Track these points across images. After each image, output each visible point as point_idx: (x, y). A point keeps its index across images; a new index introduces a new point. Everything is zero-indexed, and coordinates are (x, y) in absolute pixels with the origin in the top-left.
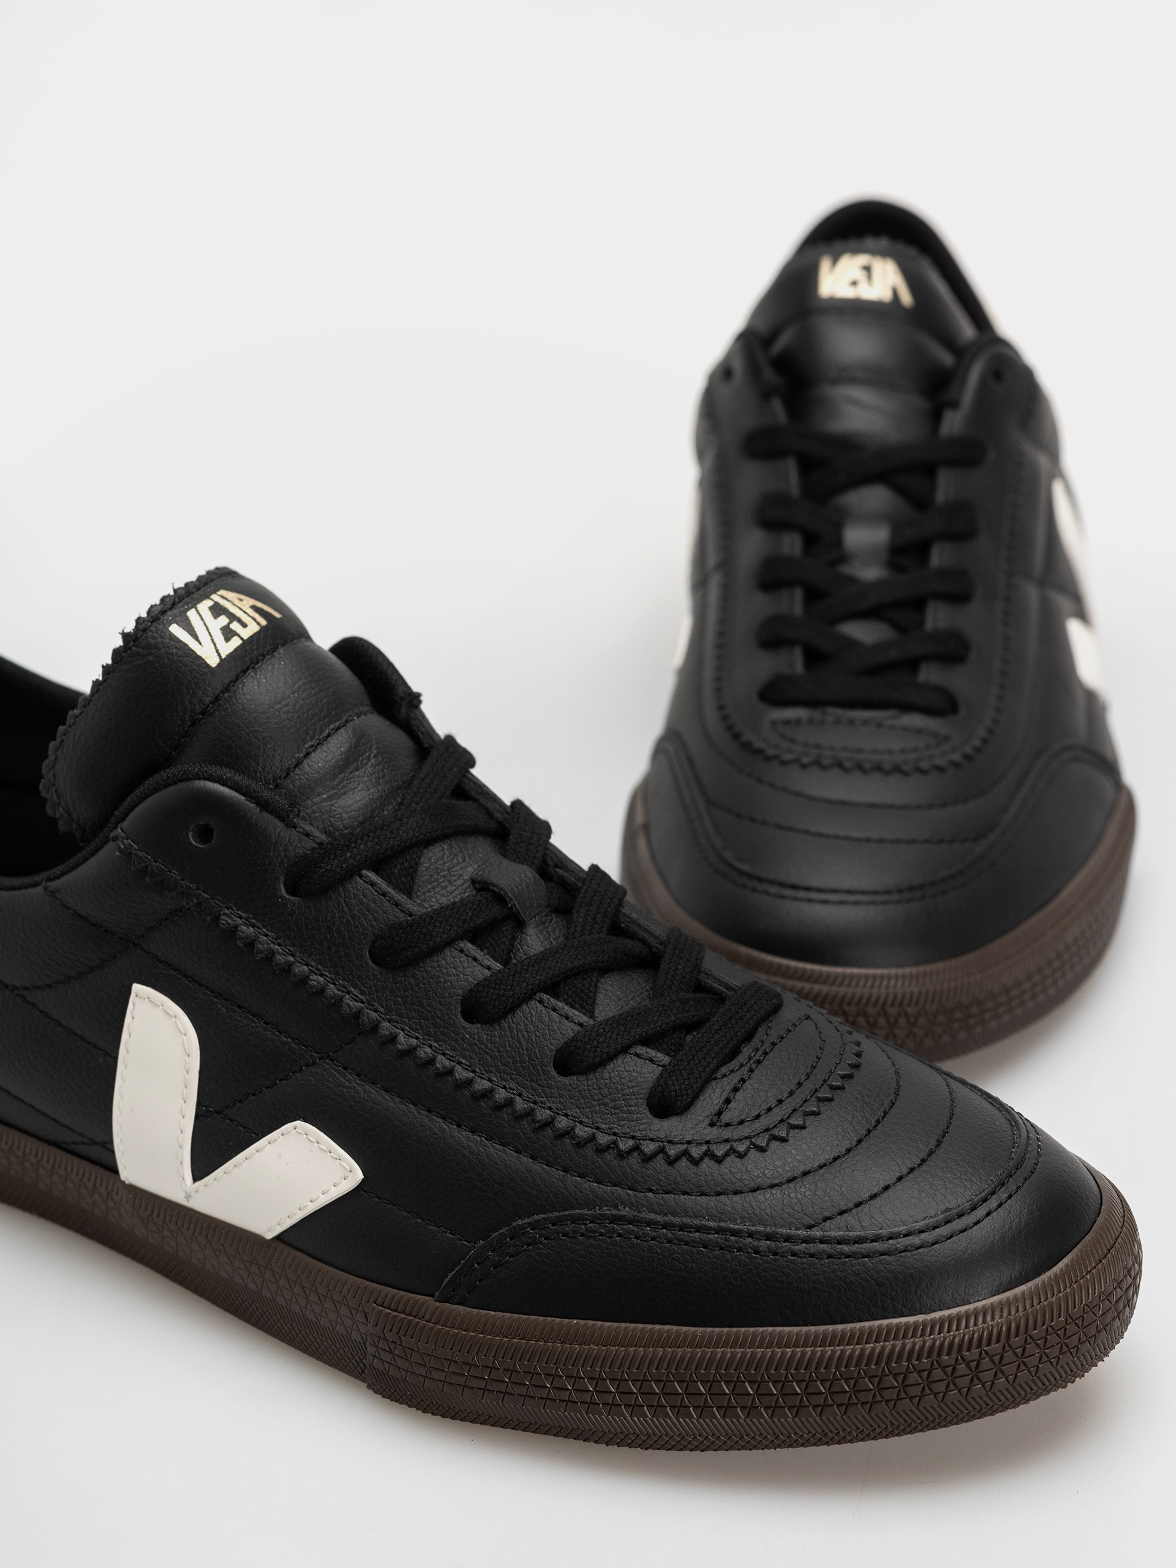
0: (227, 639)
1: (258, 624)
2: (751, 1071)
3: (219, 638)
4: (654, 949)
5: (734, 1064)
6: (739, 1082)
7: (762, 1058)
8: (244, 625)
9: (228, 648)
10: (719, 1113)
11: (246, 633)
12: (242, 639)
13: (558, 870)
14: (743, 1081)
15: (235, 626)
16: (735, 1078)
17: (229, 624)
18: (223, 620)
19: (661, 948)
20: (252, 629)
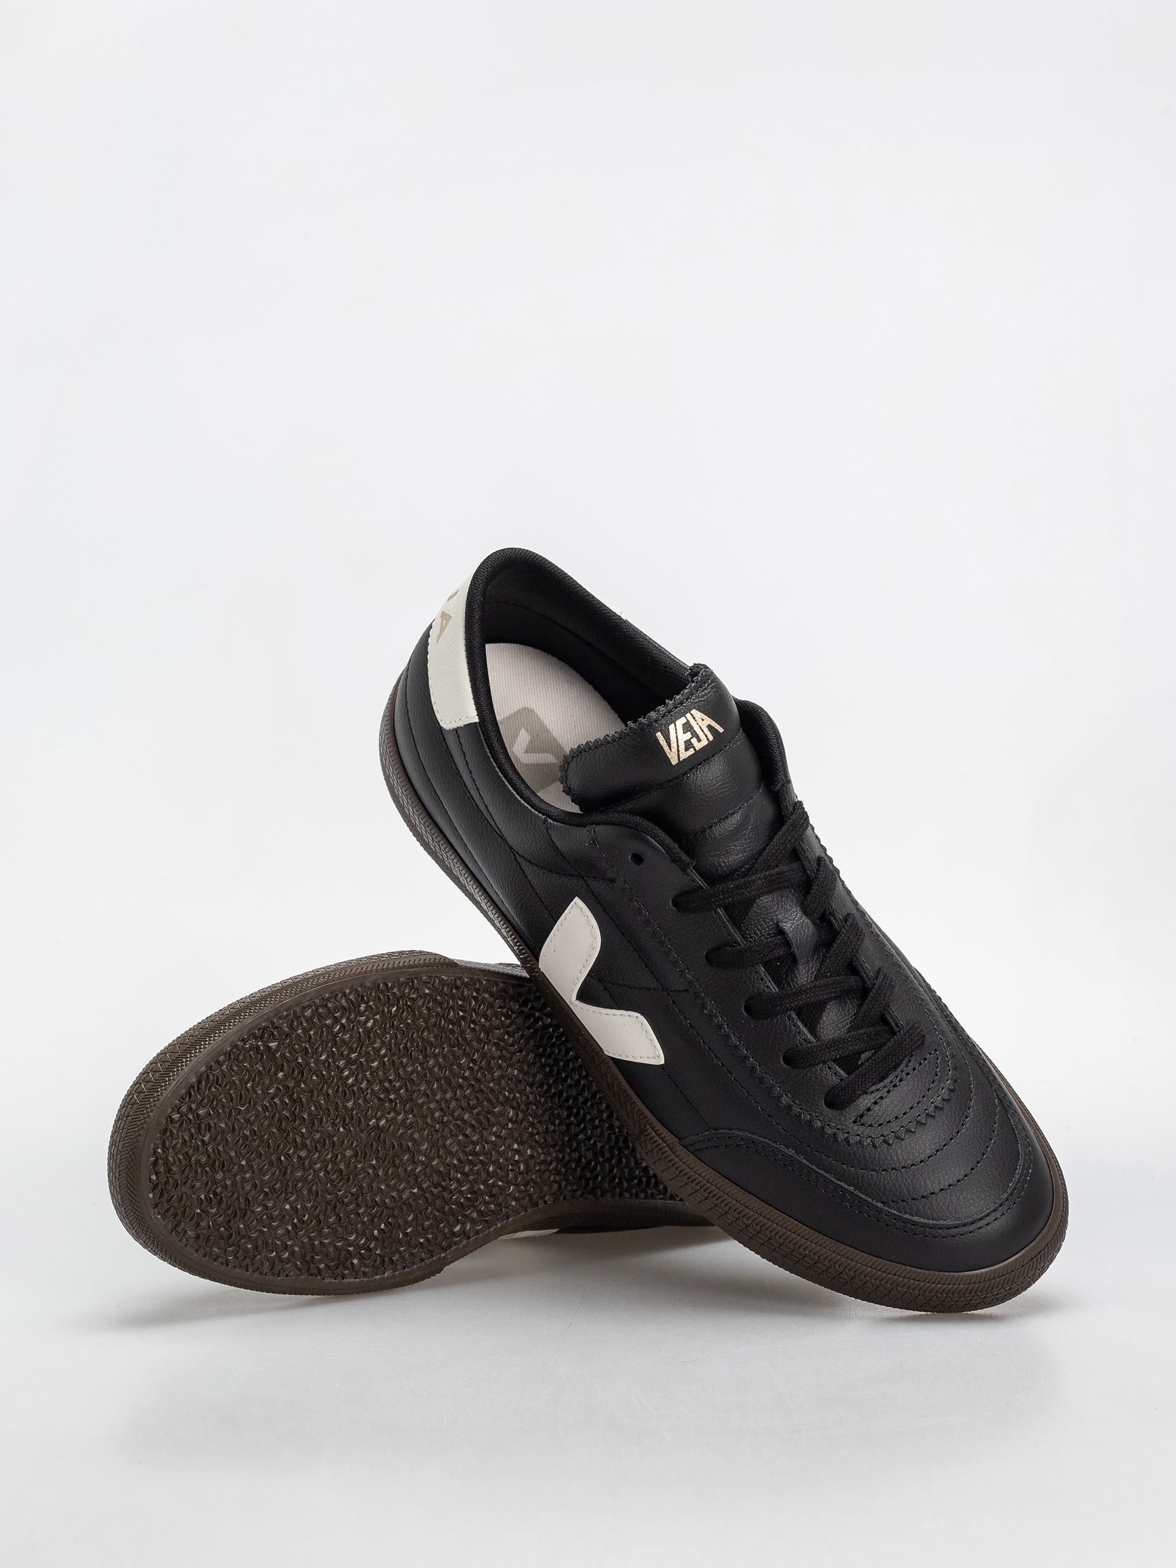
0: (687, 749)
1: (708, 740)
2: (889, 1092)
3: (682, 746)
4: (866, 985)
5: (880, 1086)
6: (879, 1098)
7: (898, 1084)
8: (699, 740)
9: (684, 755)
10: (861, 1116)
11: (698, 746)
12: (695, 750)
13: (830, 916)
14: (881, 1098)
15: (694, 741)
16: (877, 1095)
17: (691, 738)
18: (688, 735)
19: (870, 986)
20: (704, 742)
